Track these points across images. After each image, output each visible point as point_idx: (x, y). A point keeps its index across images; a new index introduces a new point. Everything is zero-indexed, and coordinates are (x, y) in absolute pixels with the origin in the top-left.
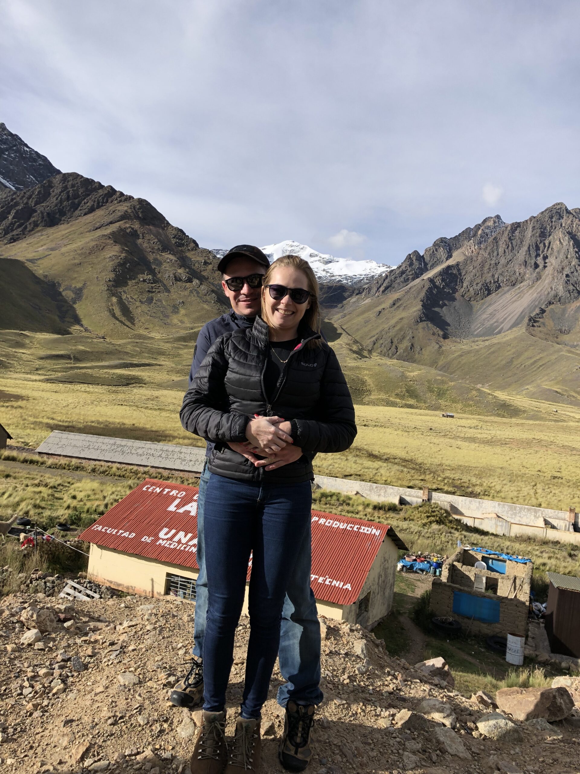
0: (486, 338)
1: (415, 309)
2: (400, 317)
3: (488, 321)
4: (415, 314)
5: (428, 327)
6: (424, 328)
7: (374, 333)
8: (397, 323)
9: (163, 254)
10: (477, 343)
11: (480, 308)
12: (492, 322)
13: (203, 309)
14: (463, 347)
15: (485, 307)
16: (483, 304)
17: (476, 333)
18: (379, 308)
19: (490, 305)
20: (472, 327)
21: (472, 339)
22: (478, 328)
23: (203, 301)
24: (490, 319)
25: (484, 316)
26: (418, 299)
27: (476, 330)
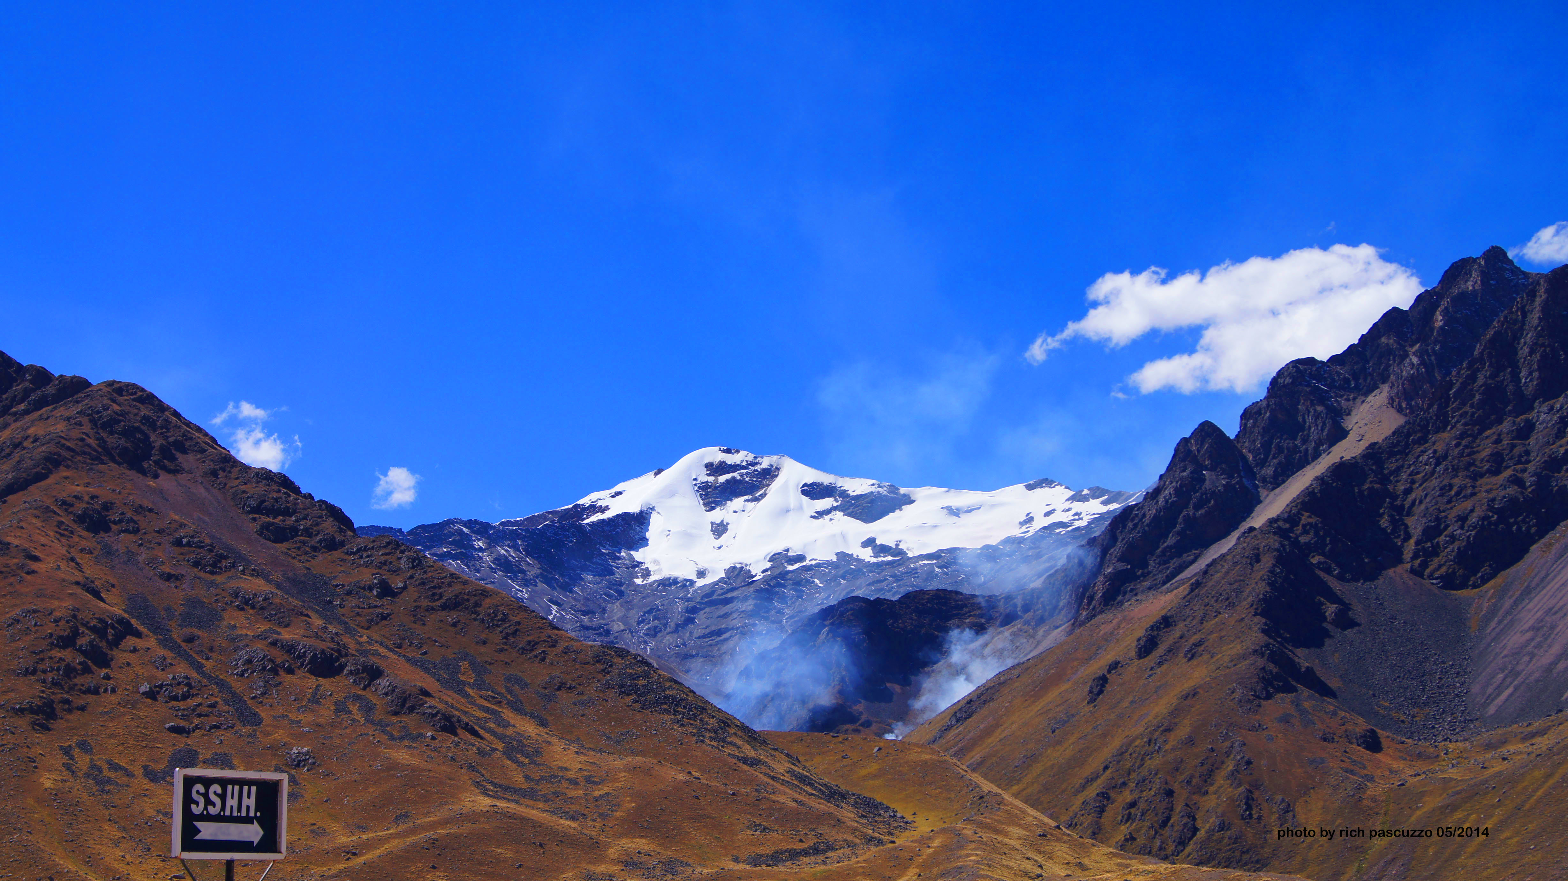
0: (1537, 725)
1: (1237, 648)
2: (1187, 685)
3: (1532, 656)
4: (1243, 665)
5: (1303, 712)
6: (1285, 720)
7: (1095, 763)
8: (1176, 713)
9: (219, 579)
10: (1503, 751)
11: (1493, 611)
12: (1546, 659)
13: (392, 767)
14: (1453, 773)
15: (1508, 603)
16: (1502, 592)
17: (1492, 709)
18: (1097, 666)
19: (1527, 592)
20: (1475, 689)
21: (1485, 736)
22: (1499, 690)
23: (392, 738)
24: (1539, 646)
25: (1514, 639)
26: (1244, 607)
27: (1490, 699)
